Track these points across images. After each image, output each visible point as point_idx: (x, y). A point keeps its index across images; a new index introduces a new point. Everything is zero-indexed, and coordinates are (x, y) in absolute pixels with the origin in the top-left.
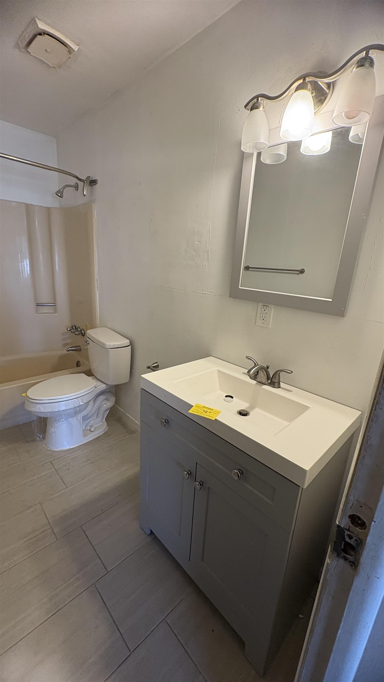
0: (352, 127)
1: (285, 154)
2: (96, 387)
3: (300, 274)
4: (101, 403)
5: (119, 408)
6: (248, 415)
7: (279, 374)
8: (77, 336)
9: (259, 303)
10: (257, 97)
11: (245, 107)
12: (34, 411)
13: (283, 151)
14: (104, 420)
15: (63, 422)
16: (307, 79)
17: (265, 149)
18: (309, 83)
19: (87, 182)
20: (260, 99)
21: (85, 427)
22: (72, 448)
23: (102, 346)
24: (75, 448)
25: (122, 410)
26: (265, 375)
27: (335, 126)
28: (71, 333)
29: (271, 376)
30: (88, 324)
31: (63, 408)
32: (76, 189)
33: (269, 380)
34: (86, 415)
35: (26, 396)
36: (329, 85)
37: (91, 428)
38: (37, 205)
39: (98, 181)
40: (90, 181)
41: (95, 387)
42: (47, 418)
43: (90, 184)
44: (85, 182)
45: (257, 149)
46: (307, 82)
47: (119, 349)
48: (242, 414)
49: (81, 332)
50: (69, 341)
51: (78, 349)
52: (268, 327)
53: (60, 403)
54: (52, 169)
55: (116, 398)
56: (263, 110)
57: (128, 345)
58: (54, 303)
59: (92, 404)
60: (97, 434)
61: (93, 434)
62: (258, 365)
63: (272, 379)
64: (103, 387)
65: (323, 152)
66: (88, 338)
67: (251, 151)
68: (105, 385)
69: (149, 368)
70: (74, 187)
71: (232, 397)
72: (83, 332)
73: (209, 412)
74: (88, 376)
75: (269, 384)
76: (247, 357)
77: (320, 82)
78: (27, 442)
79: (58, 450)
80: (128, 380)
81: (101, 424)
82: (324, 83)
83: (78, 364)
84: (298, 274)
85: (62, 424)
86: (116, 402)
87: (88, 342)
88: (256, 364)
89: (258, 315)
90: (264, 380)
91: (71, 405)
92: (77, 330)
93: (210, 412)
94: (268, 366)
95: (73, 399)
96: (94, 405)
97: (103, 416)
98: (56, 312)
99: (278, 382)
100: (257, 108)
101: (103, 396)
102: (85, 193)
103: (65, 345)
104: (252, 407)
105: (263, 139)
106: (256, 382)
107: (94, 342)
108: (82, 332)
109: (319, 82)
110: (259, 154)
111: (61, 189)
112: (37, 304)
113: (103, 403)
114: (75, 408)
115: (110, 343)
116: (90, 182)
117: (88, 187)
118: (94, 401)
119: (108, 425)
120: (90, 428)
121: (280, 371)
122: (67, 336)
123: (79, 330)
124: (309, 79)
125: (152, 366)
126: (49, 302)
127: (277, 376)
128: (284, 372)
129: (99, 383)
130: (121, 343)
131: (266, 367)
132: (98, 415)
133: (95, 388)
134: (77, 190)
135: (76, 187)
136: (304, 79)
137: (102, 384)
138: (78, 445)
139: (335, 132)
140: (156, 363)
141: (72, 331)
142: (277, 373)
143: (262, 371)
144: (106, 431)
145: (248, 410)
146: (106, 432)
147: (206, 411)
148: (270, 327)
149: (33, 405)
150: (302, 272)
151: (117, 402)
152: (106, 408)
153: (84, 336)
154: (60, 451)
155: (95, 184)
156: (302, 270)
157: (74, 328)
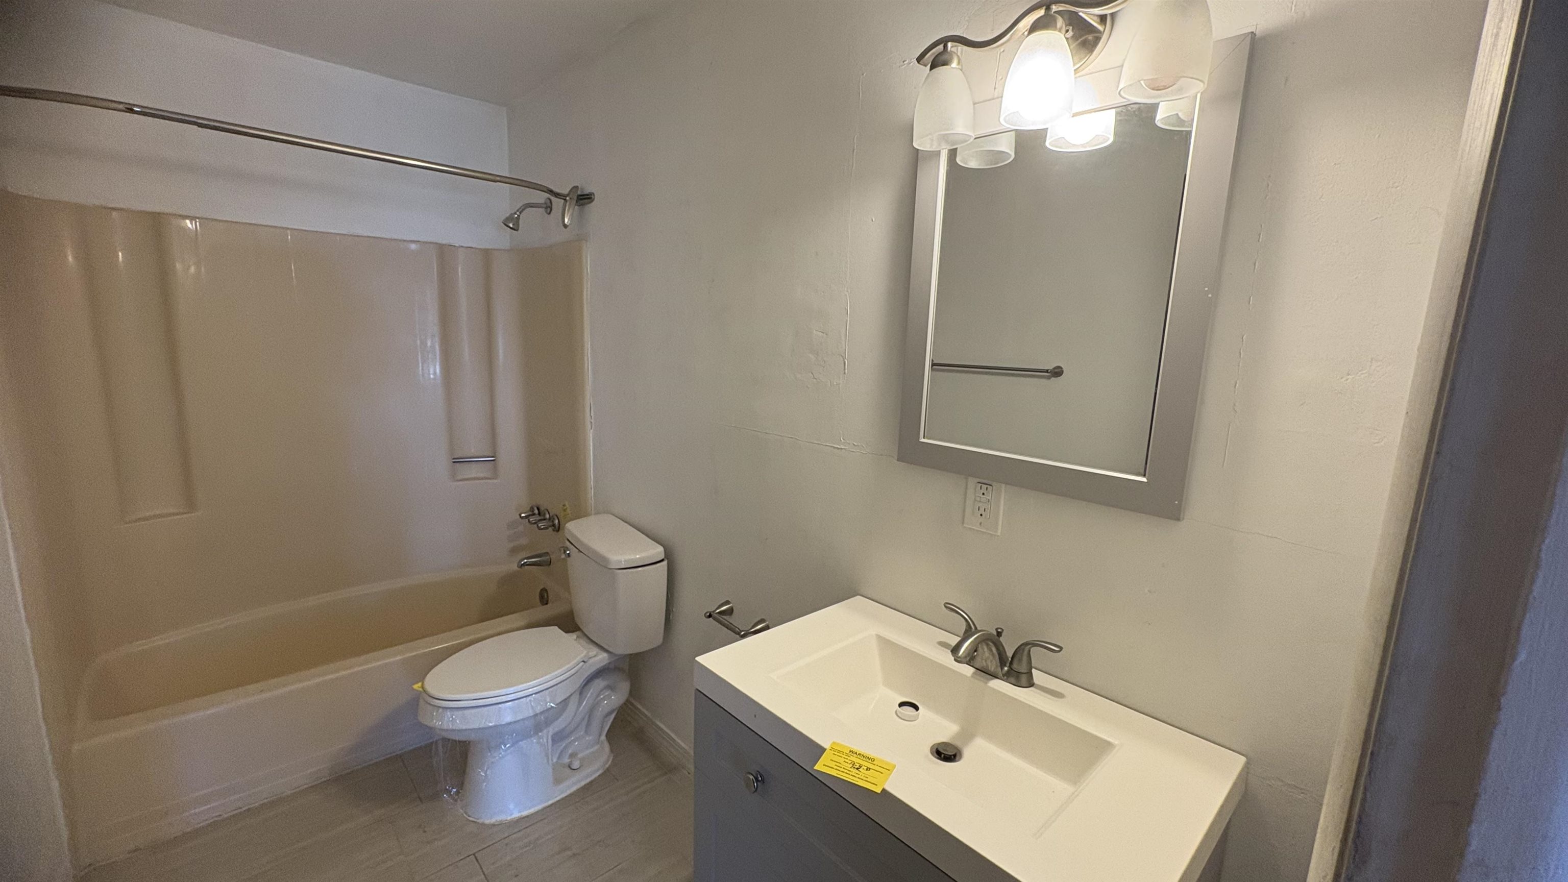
0: (1159, 104)
1: (1011, 150)
2: (585, 660)
3: (1053, 378)
4: (598, 695)
5: (639, 706)
6: (957, 758)
7: (1029, 651)
8: (542, 531)
9: (970, 479)
10: (944, 41)
11: (919, 60)
12: (439, 727)
13: (1006, 146)
14: (603, 737)
15: (506, 751)
16: (1054, 8)
17: (966, 144)
18: (1057, 15)
19: (570, 198)
20: (950, 44)
21: (559, 758)
22: (527, 817)
23: (601, 562)
24: (532, 814)
25: (646, 712)
26: (993, 655)
27: (1120, 101)
28: (528, 524)
29: (1010, 654)
30: (567, 503)
31: (508, 719)
32: (546, 212)
33: (1005, 666)
34: (563, 730)
35: (421, 689)
36: (1103, 19)
37: (571, 761)
38: (462, 246)
39: (594, 196)
40: (579, 196)
41: (583, 661)
42: (469, 742)
43: (577, 202)
44: (568, 198)
45: (947, 142)
46: (1055, 14)
47: (640, 569)
48: (943, 756)
49: (551, 523)
50: (523, 541)
51: (544, 561)
52: (994, 533)
53: (500, 706)
54: (498, 178)
55: (632, 685)
56: (957, 67)
57: (661, 559)
58: (491, 455)
59: (577, 700)
60: (588, 776)
61: (577, 776)
62: (977, 631)
63: (1011, 663)
64: (602, 658)
65: (1096, 145)
66: (567, 541)
67: (934, 147)
68: (605, 655)
69: (710, 616)
70: (541, 207)
71: (916, 708)
72: (556, 522)
73: (865, 768)
74: (567, 632)
75: (1005, 677)
76: (947, 606)
77: (1083, 13)
78: (420, 798)
79: (493, 821)
80: (659, 640)
81: (596, 748)
82: (1094, 15)
83: (544, 598)
84: (1049, 378)
85: (503, 757)
86: (631, 693)
87: (568, 552)
88: (970, 627)
89: (969, 502)
90: (993, 665)
91: (526, 710)
92: (542, 518)
93: (868, 769)
94: (999, 630)
95: (532, 695)
96: (580, 703)
97: (602, 728)
98: (495, 476)
99: (1028, 673)
100: (945, 63)
101: (600, 679)
102: (566, 220)
103: (514, 551)
104: (968, 734)
105: (962, 127)
106: (972, 670)
107: (581, 552)
108: (553, 522)
109: (1081, 14)
110: (953, 153)
111: (515, 213)
112: (454, 459)
113: (602, 697)
114: (536, 715)
115: (619, 557)
116: (578, 198)
117: (574, 207)
118: (581, 693)
119: (612, 751)
120: (569, 760)
121: (1030, 646)
122: (521, 528)
123: (547, 516)
124: (1058, 8)
125: (718, 611)
126: (481, 455)
127: (1025, 658)
128: (1039, 648)
129: (594, 651)
130: (644, 554)
131: (995, 633)
132: (588, 725)
133: (582, 663)
134: (549, 213)
135: (549, 208)
136: (1048, 8)
137: (600, 652)
138: (539, 807)
139: (1124, 110)
140: (727, 603)
141: (531, 520)
142: (1023, 650)
143: (988, 645)
144: (607, 766)
145: (958, 743)
146: (608, 769)
147: (858, 767)
148: (999, 534)
149: (437, 711)
150: (1057, 372)
151: (635, 692)
152: (607, 710)
153: (558, 531)
154: (498, 825)
155: (590, 203)
156: (1056, 370)
157: (536, 511)
